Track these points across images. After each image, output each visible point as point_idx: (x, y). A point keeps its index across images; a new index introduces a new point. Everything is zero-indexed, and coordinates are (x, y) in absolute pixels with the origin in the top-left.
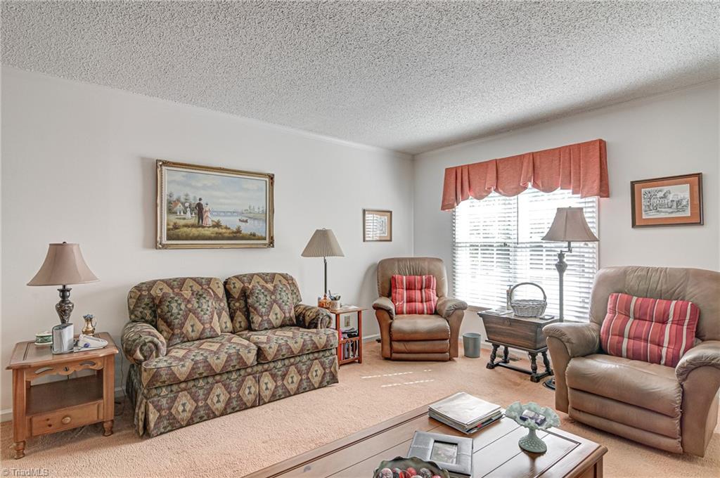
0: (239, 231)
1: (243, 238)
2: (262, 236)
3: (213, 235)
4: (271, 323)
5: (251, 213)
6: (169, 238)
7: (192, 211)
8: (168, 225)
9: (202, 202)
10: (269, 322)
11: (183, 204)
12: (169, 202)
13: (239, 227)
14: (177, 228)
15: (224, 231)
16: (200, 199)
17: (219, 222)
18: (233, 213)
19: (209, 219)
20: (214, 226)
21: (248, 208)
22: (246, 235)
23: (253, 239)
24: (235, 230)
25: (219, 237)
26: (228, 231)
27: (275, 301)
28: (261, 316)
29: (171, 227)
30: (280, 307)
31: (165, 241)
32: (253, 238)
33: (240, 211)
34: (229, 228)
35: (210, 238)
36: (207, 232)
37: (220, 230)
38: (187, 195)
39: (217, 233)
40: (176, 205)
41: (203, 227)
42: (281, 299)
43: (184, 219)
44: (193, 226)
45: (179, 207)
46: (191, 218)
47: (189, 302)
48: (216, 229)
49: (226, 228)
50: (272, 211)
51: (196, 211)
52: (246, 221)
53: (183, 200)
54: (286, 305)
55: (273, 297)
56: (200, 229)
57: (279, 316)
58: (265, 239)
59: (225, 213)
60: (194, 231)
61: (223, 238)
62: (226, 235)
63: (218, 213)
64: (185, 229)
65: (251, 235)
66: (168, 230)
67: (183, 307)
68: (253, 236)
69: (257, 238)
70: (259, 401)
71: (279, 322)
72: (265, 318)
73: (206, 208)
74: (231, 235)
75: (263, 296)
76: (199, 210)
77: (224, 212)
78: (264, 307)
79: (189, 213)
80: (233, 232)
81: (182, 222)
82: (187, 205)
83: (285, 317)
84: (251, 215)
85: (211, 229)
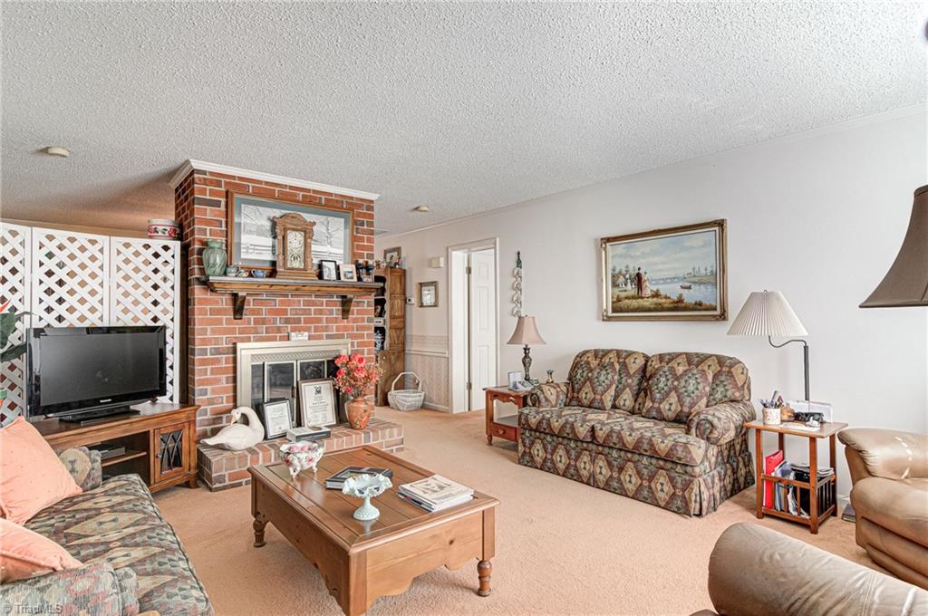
0: (680, 300)
1: (686, 309)
2: (710, 305)
3: (652, 306)
4: (661, 412)
5: (695, 276)
6: (614, 310)
7: (632, 282)
8: (612, 298)
9: (641, 271)
10: (659, 411)
11: (624, 276)
12: (613, 276)
13: (681, 295)
14: (620, 301)
15: (664, 301)
16: (639, 269)
17: (658, 290)
18: (673, 280)
19: (649, 289)
20: (653, 296)
21: (691, 271)
22: (690, 304)
23: (699, 310)
24: (675, 299)
25: (659, 308)
26: (668, 301)
27: (675, 389)
28: (653, 402)
29: (615, 300)
30: (678, 397)
31: (610, 314)
32: (698, 307)
33: (681, 276)
34: (669, 298)
35: (649, 310)
36: (647, 303)
37: (660, 301)
38: (627, 267)
39: (656, 304)
40: (619, 277)
41: (642, 298)
42: (684, 387)
43: (625, 291)
44: (633, 297)
45: (621, 279)
46: (631, 289)
47: (591, 371)
48: (655, 299)
49: (666, 297)
50: (724, 270)
51: (636, 282)
52: (689, 288)
53: (624, 272)
54: (689, 396)
55: (676, 383)
56: (640, 300)
57: (673, 408)
58: (715, 309)
59: (665, 281)
60: (635, 303)
61: (663, 310)
62: (666, 305)
63: (657, 282)
64: (627, 301)
65: (696, 304)
66: (613, 303)
67: (585, 374)
68: (698, 306)
69: (703, 307)
70: (591, 482)
71: (671, 415)
72: (656, 405)
73: (644, 277)
74: (671, 306)
75: (664, 379)
76: (638, 280)
77: (663, 279)
78: (659, 392)
79: (629, 284)
80: (674, 302)
81: (623, 295)
82: (627, 276)
83: (681, 411)
84: (696, 279)
85: (650, 299)
